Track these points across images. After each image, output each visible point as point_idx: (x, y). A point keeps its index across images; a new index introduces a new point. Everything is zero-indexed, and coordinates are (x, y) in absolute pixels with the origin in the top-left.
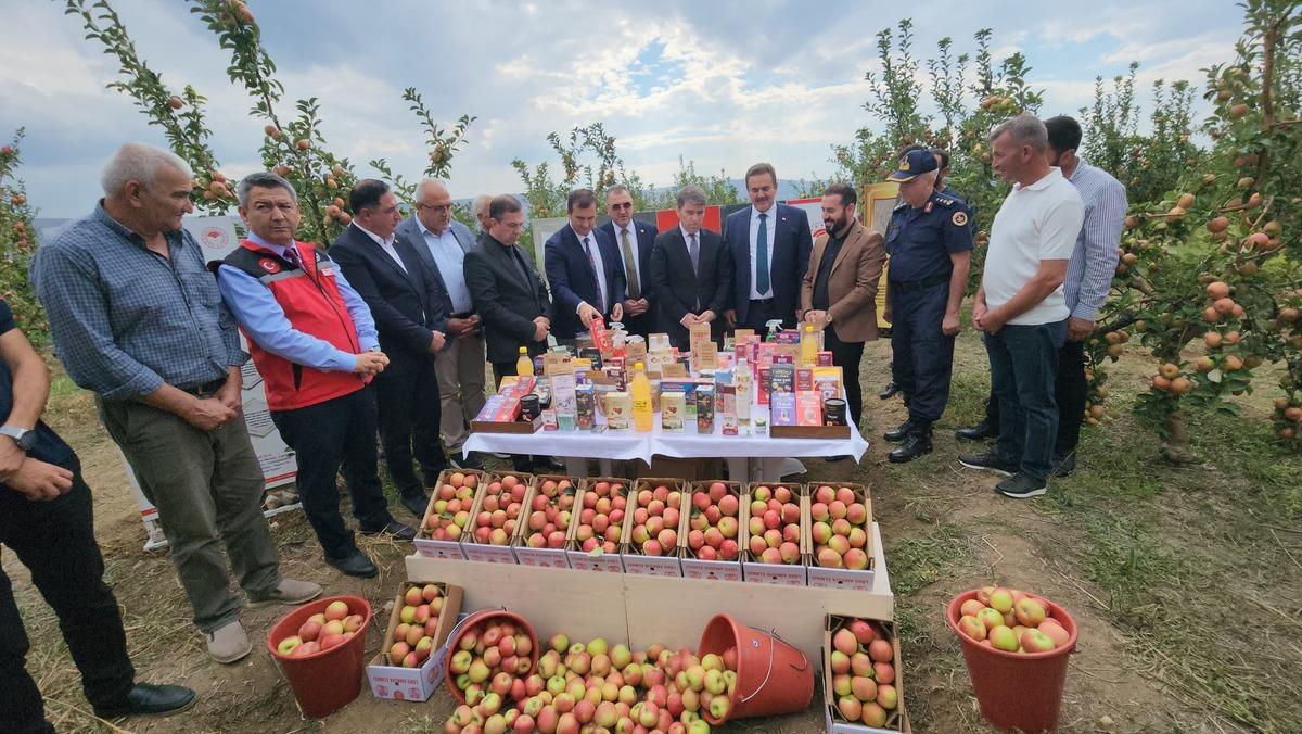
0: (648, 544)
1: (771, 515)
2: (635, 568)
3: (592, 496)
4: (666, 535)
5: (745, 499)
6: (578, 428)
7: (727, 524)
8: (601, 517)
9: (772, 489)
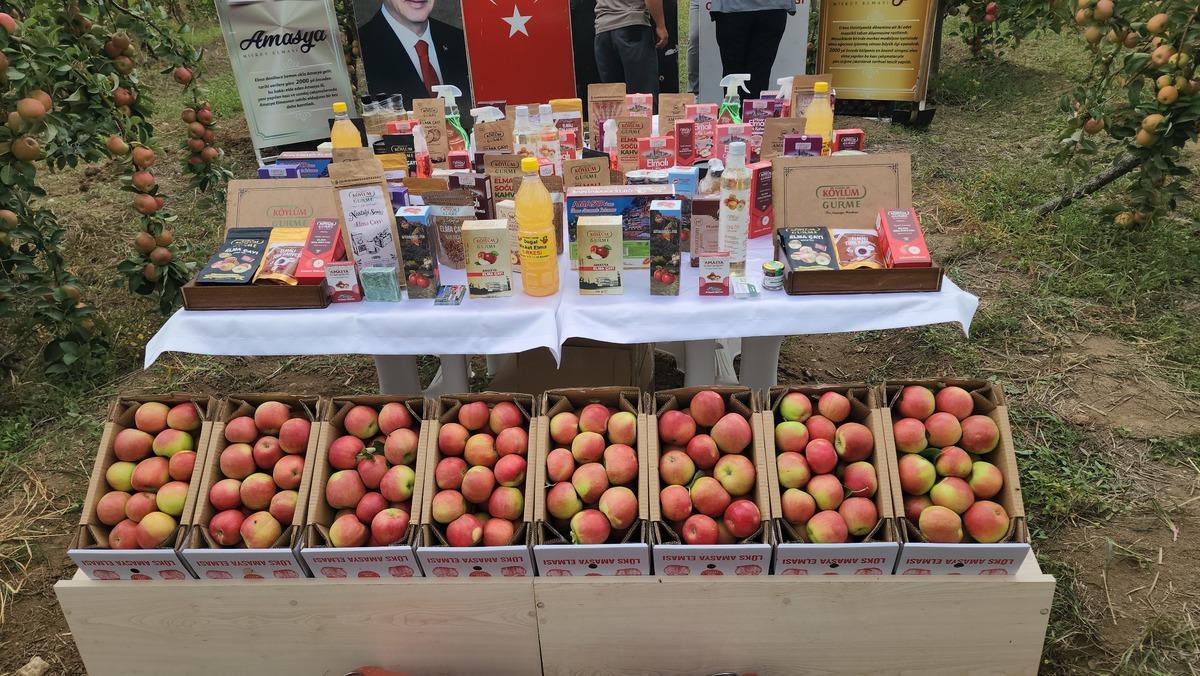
0: (579, 521)
1: (818, 446)
2: (558, 567)
3: (455, 431)
4: (615, 500)
5: (763, 420)
6: (405, 294)
7: (733, 471)
8: (479, 472)
9: (814, 399)
